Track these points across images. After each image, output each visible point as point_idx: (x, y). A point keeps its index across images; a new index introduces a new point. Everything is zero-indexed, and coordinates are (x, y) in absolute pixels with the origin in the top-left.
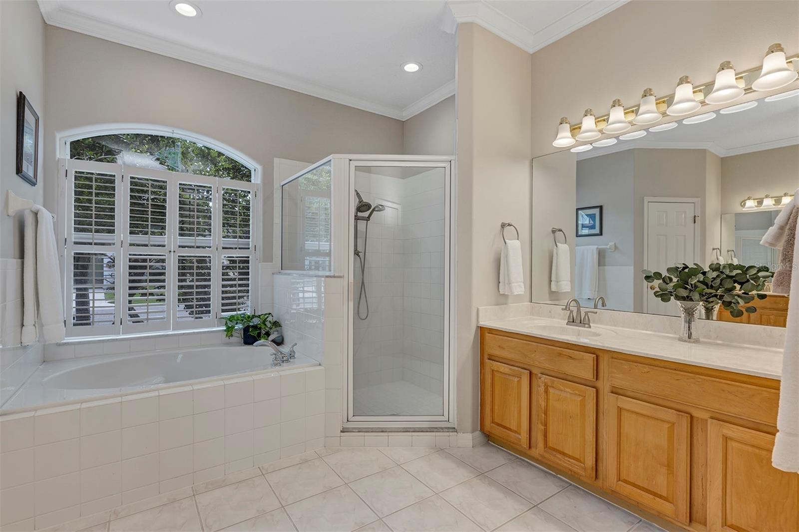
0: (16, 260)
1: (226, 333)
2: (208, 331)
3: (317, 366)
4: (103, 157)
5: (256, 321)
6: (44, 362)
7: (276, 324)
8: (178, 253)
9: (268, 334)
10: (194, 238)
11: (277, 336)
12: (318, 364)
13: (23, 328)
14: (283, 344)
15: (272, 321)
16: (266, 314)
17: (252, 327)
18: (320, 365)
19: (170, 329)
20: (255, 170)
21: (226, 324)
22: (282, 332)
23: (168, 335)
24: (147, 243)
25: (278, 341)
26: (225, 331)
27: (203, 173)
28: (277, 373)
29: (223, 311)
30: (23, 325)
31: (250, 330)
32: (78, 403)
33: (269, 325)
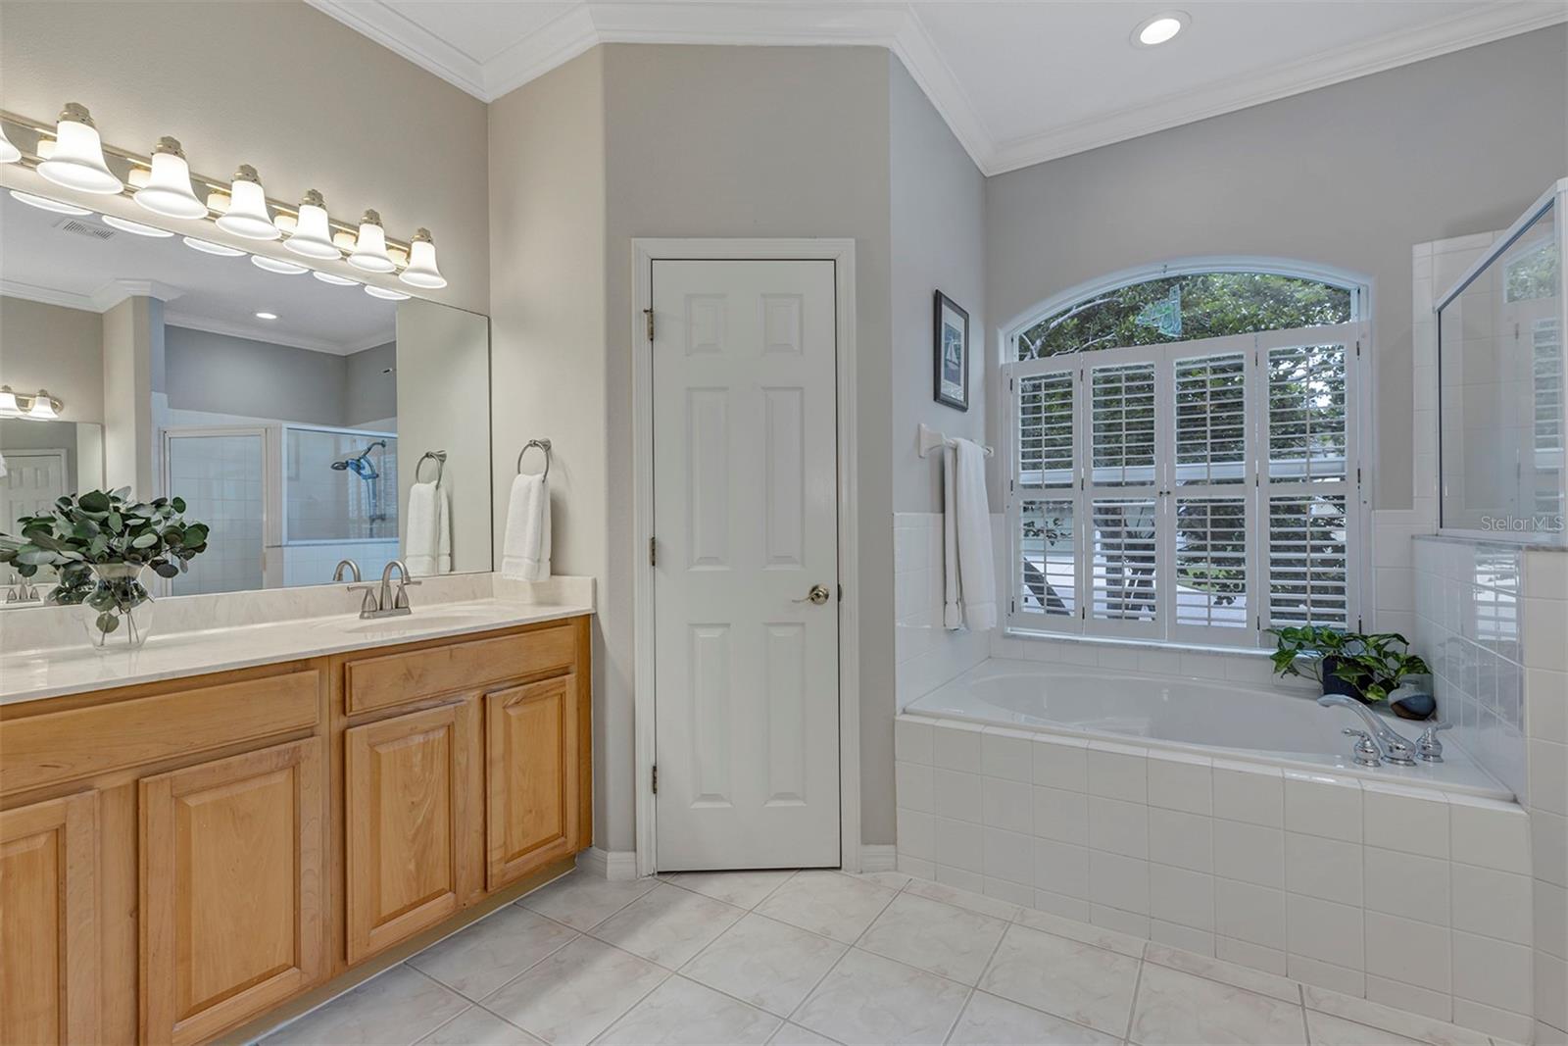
0: (932, 515)
1: (1275, 663)
2: (1239, 654)
3: (1503, 800)
4: (1090, 343)
5: (1354, 650)
6: (990, 657)
7: (1414, 664)
8: (1176, 496)
9: (1389, 685)
10: (1206, 464)
11: (1412, 695)
12: (1512, 798)
13: (947, 606)
14: (1435, 718)
15: (1401, 656)
16: (1385, 636)
17: (1347, 660)
18: (1515, 801)
19: (1164, 638)
20: (1359, 291)
21: (1280, 644)
22: (1432, 690)
23: (1160, 648)
24: (1120, 480)
25: (1416, 706)
26: (1272, 658)
27: (1263, 327)
28: (1356, 781)
29: (1275, 615)
30: (946, 603)
31: (1339, 668)
32: (981, 724)
33: (1391, 663)
